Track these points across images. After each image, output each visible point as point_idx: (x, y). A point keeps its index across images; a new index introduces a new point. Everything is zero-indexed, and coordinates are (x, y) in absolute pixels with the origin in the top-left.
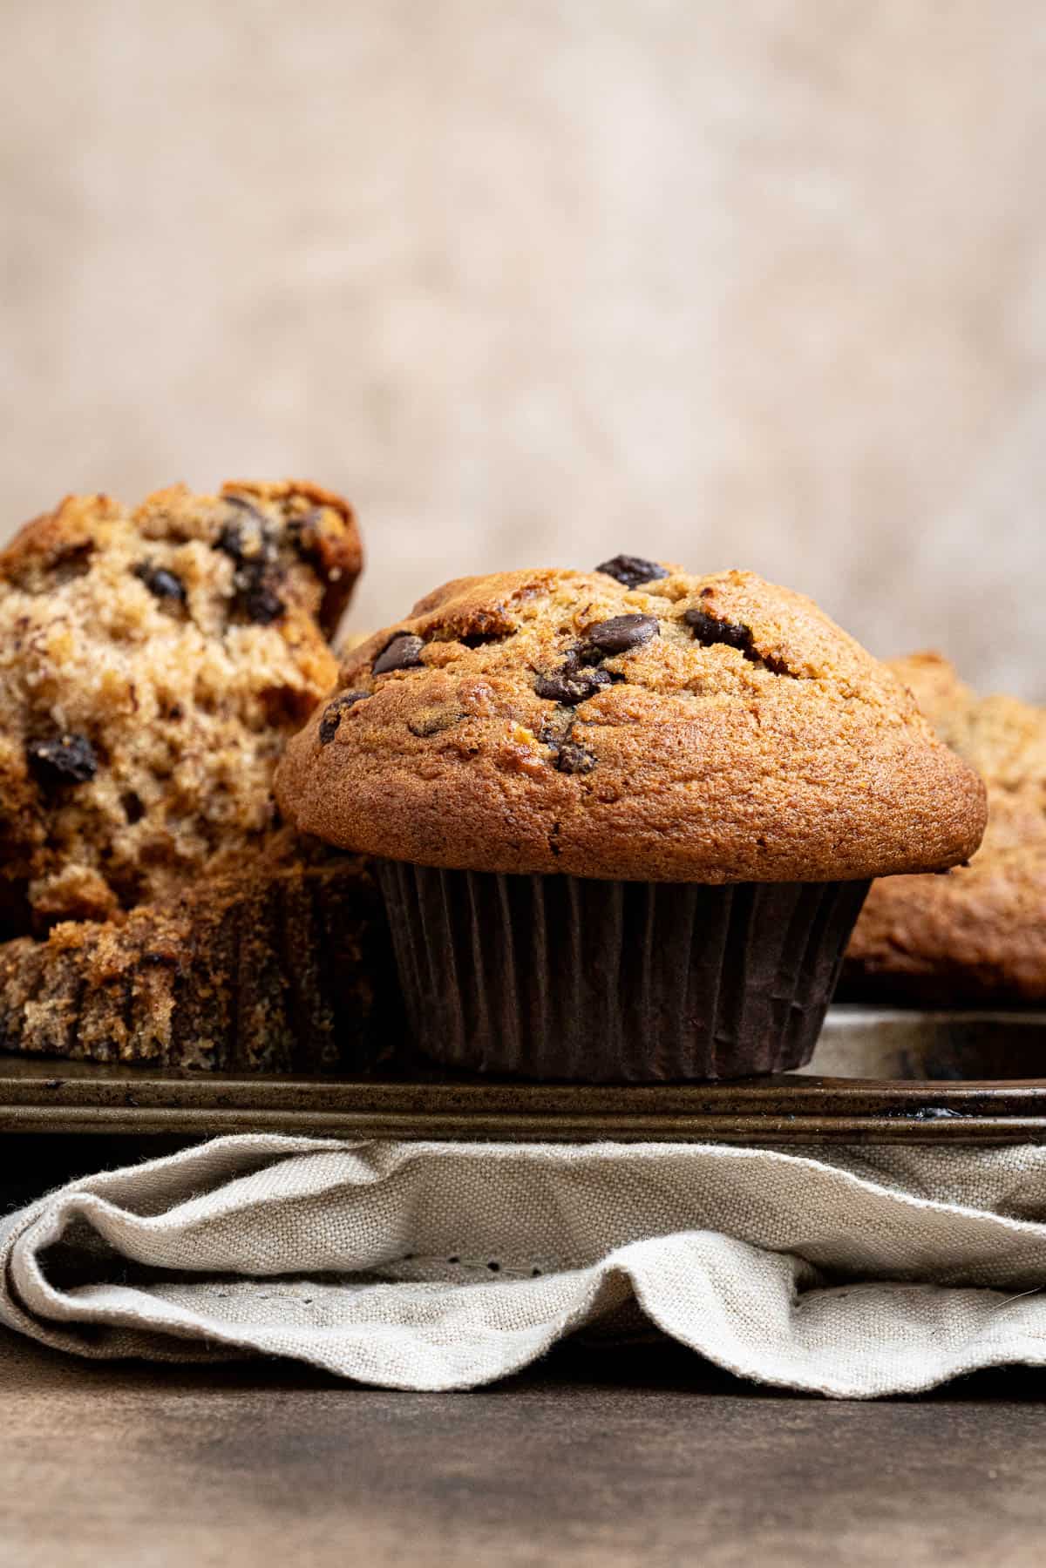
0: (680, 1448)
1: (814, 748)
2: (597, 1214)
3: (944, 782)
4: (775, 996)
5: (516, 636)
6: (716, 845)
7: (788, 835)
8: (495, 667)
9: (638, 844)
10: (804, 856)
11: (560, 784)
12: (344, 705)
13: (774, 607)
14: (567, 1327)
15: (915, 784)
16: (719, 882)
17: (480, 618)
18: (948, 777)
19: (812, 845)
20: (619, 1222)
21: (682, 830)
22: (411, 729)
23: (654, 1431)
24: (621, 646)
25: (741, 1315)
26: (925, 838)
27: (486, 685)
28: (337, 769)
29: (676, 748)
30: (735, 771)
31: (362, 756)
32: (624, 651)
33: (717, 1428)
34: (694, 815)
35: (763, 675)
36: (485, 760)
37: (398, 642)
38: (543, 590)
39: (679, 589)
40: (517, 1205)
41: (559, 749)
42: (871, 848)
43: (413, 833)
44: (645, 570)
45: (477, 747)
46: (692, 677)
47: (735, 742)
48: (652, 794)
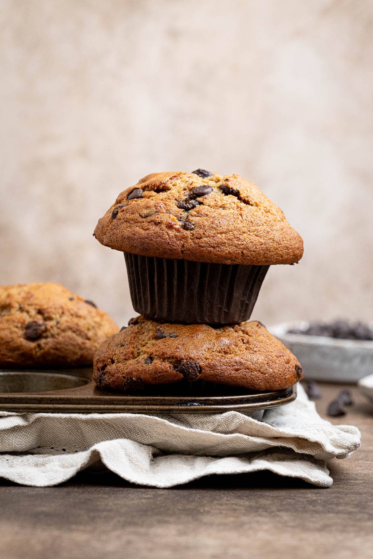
0: (110, 504)
1: (258, 226)
2: (93, 434)
3: (293, 238)
4: (241, 299)
5: (171, 190)
6: (229, 253)
7: (250, 251)
8: (165, 199)
9: (207, 251)
10: (254, 257)
11: (185, 233)
12: (120, 208)
13: (246, 185)
14: (81, 468)
15: (286, 238)
16: (230, 264)
17: (160, 185)
18: (295, 237)
19: (257, 254)
20: (100, 436)
21: (220, 248)
22: (140, 216)
23: (104, 498)
24: (202, 195)
25: (134, 464)
26: (288, 254)
27: (163, 204)
28: (117, 226)
29: (218, 224)
30: (235, 232)
31: (125, 223)
32: (203, 196)
33: (123, 497)
34: (223, 244)
35: (243, 205)
36: (163, 225)
37: (135, 191)
38: (178, 177)
39: (218, 179)
40: (70, 431)
41: (184, 223)
42: (273, 256)
43: (141, 246)
44: (206, 173)
45: (160, 222)
46: (223, 204)
47: (236, 223)
48: (211, 237)
